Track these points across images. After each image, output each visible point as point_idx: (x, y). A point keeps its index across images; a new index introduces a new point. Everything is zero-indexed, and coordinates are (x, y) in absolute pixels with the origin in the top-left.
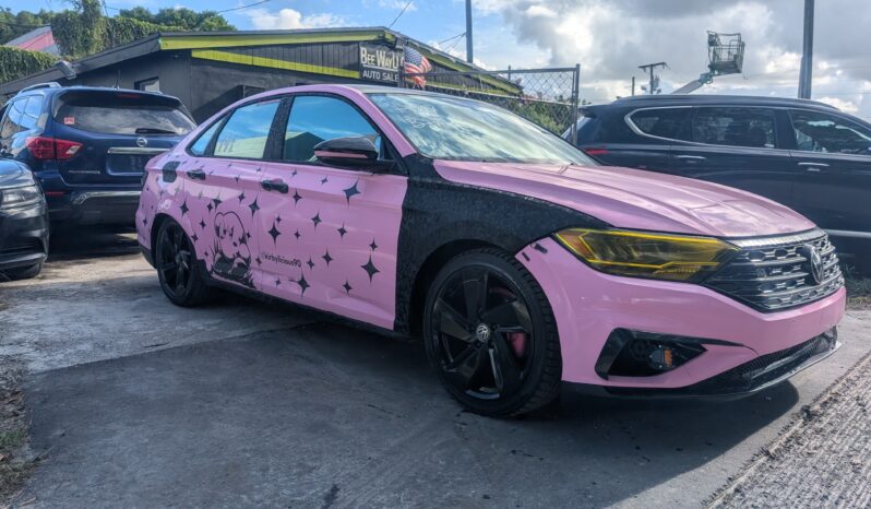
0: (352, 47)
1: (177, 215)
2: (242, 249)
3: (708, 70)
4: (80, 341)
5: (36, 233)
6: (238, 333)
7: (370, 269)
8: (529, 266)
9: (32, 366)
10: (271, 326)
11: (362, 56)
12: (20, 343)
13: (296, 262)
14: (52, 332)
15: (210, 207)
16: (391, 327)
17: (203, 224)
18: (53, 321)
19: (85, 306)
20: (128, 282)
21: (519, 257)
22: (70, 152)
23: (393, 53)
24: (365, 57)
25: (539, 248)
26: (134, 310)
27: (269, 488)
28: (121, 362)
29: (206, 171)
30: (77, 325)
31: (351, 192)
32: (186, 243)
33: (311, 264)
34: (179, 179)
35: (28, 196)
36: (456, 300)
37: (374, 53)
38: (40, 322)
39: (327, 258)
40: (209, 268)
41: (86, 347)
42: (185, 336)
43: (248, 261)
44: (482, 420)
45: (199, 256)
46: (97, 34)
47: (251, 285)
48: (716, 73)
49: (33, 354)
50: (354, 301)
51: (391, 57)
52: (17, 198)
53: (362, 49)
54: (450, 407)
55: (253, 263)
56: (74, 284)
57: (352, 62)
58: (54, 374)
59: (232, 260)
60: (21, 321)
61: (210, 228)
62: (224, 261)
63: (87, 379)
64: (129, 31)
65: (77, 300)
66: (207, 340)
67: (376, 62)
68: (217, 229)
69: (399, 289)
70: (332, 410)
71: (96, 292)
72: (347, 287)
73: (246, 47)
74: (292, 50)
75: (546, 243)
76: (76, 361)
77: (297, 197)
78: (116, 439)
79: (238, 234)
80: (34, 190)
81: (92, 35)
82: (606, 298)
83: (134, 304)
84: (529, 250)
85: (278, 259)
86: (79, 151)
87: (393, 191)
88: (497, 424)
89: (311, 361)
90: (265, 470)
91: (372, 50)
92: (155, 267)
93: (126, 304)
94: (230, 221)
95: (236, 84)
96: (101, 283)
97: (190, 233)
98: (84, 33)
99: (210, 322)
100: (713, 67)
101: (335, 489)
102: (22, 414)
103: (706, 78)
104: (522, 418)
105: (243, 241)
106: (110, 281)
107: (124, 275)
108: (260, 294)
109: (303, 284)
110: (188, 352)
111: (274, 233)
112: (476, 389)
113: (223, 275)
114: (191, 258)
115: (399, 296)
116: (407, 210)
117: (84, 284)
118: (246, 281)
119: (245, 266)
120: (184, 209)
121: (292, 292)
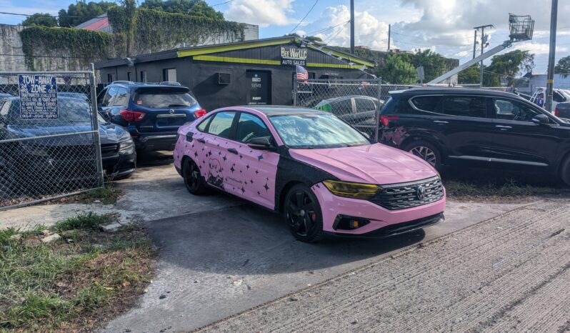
0: (276, 48)
1: (193, 156)
2: (220, 174)
3: (509, 39)
4: (159, 209)
5: (132, 161)
6: (218, 208)
7: (266, 187)
8: (315, 192)
9: (145, 219)
10: (232, 205)
11: (282, 52)
12: (137, 209)
13: (241, 182)
14: (147, 205)
15: (207, 155)
16: (273, 209)
17: (204, 162)
18: (145, 200)
19: (155, 194)
20: (169, 181)
21: (312, 188)
22: (140, 117)
23: (299, 49)
24: (284, 53)
25: (317, 186)
26: (175, 196)
27: (229, 259)
28: (176, 218)
29: (205, 139)
30: (154, 203)
31: (260, 157)
32: (196, 168)
33: (246, 183)
34: (193, 142)
35: (129, 144)
36: (294, 201)
37: (289, 50)
38: (140, 201)
39: (252, 182)
40: (206, 180)
41: (161, 212)
42: (198, 208)
43: (222, 179)
44: (301, 243)
45: (202, 175)
46: (134, 20)
47: (223, 188)
48: (515, 40)
49: (144, 214)
50: (261, 199)
51: (298, 51)
52: (125, 145)
53: (282, 48)
54: (292, 238)
55: (224, 180)
56: (147, 182)
57: (276, 55)
58: (153, 222)
59: (216, 178)
60: (134, 201)
61: (207, 164)
62: (212, 178)
63: (166, 224)
64: (152, 17)
65: (151, 191)
66: (206, 210)
67: (290, 55)
68: (210, 165)
69: (276, 195)
70: (251, 238)
71: (157, 187)
72: (259, 193)
73: (220, 53)
74: (244, 52)
75: (320, 184)
76: (160, 217)
77: (241, 157)
78: (181, 244)
79: (218, 168)
80: (131, 141)
81: (131, 22)
82: (339, 204)
83: (174, 193)
84: (315, 186)
85: (233, 180)
86: (145, 117)
87: (275, 159)
88: (306, 244)
89: (245, 220)
90: (228, 254)
91: (287, 48)
92: (182, 176)
93: (171, 193)
94: (215, 163)
95: (215, 72)
96: (158, 181)
97: (198, 165)
98: (127, 20)
99: (206, 202)
100: (512, 36)
101: (248, 260)
102: (148, 236)
103: (507, 44)
104: (315, 243)
105: (220, 171)
106: (162, 180)
107: (166, 177)
108: (227, 193)
109: (243, 190)
110: (200, 215)
111: (232, 169)
112: (301, 232)
113: (212, 183)
114: (199, 174)
115: (276, 198)
116: (279, 167)
117: (151, 182)
118: (221, 187)
119: (221, 181)
120: (196, 154)
121: (239, 193)
